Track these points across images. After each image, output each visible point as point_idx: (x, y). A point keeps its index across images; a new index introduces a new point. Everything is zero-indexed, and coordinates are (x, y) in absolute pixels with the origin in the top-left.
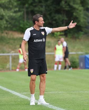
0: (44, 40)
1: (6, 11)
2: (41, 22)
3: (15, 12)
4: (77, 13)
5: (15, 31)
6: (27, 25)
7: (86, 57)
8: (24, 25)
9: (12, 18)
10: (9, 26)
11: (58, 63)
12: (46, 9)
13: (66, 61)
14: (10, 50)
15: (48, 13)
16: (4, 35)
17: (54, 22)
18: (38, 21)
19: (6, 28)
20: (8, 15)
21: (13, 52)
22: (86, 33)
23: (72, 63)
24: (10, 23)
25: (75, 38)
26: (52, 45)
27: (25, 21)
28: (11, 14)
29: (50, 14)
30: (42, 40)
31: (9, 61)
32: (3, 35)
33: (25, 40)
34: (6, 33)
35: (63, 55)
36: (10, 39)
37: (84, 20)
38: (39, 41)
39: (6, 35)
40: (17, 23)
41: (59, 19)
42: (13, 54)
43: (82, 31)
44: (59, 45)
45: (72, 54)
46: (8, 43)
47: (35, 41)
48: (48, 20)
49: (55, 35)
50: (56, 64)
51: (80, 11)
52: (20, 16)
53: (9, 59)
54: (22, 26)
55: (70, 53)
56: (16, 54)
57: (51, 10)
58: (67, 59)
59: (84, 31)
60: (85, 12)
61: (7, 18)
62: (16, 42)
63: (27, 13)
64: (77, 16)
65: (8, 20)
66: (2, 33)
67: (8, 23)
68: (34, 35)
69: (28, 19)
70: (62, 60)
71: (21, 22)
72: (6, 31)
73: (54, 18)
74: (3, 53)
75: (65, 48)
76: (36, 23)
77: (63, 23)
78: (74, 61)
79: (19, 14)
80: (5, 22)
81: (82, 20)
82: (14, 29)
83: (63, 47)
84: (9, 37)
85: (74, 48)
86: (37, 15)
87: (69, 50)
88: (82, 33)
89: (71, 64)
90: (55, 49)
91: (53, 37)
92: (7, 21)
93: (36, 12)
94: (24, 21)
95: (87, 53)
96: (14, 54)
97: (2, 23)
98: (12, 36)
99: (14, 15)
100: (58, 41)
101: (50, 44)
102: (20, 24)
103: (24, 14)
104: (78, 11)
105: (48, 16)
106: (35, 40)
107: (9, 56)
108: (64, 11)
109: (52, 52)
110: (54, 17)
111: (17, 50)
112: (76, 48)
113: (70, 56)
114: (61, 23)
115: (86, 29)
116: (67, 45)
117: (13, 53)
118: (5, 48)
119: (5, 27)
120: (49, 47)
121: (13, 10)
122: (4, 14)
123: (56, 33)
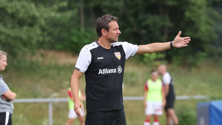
0: (120, 70)
1: (42, 8)
2: (113, 31)
3: (61, 10)
4: (194, 12)
5: (60, 50)
6: (86, 37)
7: (211, 107)
8: (79, 38)
9: (54, 24)
10: (47, 39)
11: (152, 119)
12: (126, 5)
13: (168, 115)
14: (49, 90)
15: (132, 11)
16: (37, 58)
17: (143, 32)
18: (107, 29)
19: (41, 45)
20: (46, 15)
21: (55, 94)
22: (211, 55)
23: (181, 119)
24: (50, 34)
25: (187, 65)
26: (140, 80)
27: (83, 29)
28: (53, 14)
29: (135, 15)
30: (115, 70)
31: (48, 116)
32: (34, 59)
33: (78, 70)
34: (42, 55)
35: (163, 101)
36: (49, 67)
37: (209, 27)
38: (110, 71)
39: (40, 59)
40: (65, 34)
41: (155, 24)
42: (55, 99)
43: (203, 50)
44: (154, 80)
45: (181, 101)
46: (45, 76)
47: (100, 72)
48: (132, 27)
49: (146, 60)
50: (148, 121)
51: (200, 8)
52: (72, 19)
53: (48, 109)
54: (75, 39)
55: (178, 98)
56: (63, 100)
57: (137, 5)
58: (172, 111)
59: (208, 50)
60: (211, 9)
61: (43, 23)
62: (62, 73)
63: (87, 12)
64: (194, 19)
65: (46, 27)
66: (33, 54)
67: (45, 33)
68: (98, 58)
69: (88, 25)
70: (160, 113)
71: (74, 31)
72: (42, 51)
73: (144, 24)
74: (35, 97)
75: (167, 87)
76: (104, 34)
77: (162, 34)
78: (186, 114)
79: (69, 14)
80: (39, 32)
81: (203, 28)
82: (58, 46)
83: (164, 85)
84: (47, 63)
85: (186, 86)
86: (104, 17)
87: (176, 91)
88: (204, 54)
89: (180, 122)
90: (147, 88)
91: (142, 64)
92: (43, 29)
93: (105, 11)
94: (79, 29)
95: (214, 99)
96: (57, 100)
97: (32, 34)
98: (53, 62)
99: (59, 15)
100: (153, 71)
101: (134, 79)
102: (71, 35)
103: (79, 14)
104: (195, 8)
105: (131, 19)
106: (100, 70)
107: (47, 103)
108: (165, 7)
109: (139, 95)
110: (145, 20)
111: (65, 92)
112: (191, 86)
113: (177, 105)
114: (158, 33)
115: (210, 46)
116: (171, 81)
117: (55, 97)
118: (39, 87)
119: (38, 42)
120: (133, 84)
121: (56, 6)
122: (37, 14)
123: (147, 55)
